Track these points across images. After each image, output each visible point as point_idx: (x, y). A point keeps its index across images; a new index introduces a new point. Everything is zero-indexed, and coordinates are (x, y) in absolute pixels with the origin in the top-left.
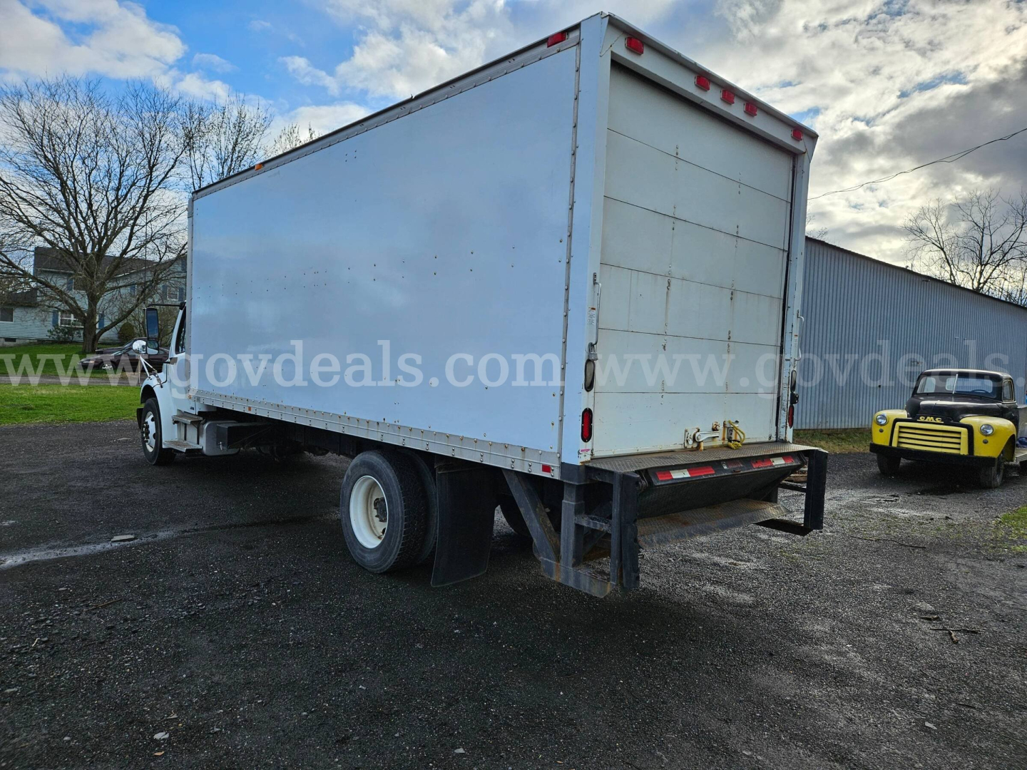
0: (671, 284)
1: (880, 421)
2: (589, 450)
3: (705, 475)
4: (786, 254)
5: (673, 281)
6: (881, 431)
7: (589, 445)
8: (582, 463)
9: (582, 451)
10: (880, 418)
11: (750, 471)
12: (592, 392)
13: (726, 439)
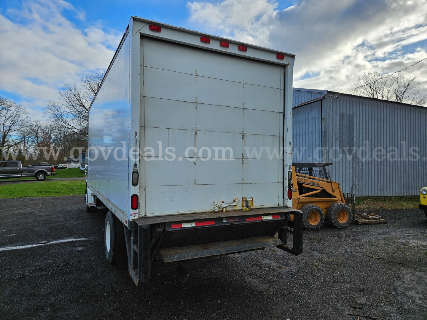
0: (197, 133)
1: (423, 192)
2: (137, 214)
3: (206, 226)
4: (282, 115)
5: (198, 133)
6: (424, 198)
7: (137, 211)
8: (132, 220)
9: (132, 214)
10: (423, 191)
11: (244, 223)
12: (138, 187)
13: (245, 206)
